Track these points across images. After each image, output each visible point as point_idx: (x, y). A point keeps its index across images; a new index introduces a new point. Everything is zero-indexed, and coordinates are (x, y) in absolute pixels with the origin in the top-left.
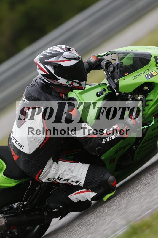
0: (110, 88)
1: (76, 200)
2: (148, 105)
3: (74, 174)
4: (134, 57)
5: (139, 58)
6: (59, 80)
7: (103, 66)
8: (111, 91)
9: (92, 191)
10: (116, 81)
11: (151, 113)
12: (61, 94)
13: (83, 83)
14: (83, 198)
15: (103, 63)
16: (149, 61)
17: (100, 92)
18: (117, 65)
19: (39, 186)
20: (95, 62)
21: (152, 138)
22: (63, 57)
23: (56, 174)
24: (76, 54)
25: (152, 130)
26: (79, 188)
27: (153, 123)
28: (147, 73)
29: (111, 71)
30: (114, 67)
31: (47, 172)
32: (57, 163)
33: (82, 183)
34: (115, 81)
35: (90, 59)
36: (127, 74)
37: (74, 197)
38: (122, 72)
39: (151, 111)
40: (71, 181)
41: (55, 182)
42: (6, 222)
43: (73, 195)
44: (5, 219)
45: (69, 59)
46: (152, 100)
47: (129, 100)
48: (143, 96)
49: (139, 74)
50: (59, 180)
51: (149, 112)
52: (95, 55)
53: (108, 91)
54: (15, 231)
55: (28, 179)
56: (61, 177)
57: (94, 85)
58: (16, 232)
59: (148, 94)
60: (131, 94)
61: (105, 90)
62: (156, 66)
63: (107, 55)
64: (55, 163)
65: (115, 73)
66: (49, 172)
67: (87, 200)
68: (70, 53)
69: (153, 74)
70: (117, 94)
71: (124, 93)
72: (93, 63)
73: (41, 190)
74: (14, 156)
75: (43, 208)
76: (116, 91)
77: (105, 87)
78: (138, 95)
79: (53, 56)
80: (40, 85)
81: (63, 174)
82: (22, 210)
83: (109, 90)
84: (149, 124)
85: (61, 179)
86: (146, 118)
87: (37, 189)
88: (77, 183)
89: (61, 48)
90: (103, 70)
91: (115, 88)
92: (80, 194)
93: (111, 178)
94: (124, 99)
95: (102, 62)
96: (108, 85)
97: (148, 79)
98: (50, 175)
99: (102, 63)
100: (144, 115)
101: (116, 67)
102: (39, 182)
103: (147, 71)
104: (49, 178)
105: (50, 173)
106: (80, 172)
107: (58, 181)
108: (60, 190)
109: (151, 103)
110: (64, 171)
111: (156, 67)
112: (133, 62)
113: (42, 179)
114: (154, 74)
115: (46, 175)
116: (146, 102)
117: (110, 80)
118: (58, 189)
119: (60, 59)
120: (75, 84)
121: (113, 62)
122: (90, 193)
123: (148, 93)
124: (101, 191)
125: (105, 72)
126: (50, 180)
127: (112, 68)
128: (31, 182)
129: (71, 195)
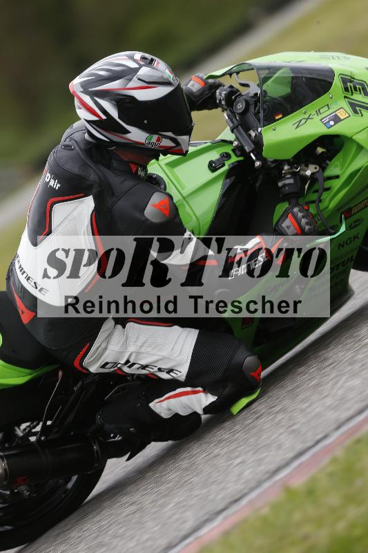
0: (239, 150)
1: (167, 412)
2: (328, 189)
3: (165, 353)
4: (293, 78)
5: (306, 78)
6: (129, 132)
7: (220, 101)
8: (241, 158)
9: (206, 390)
10: (253, 134)
11: (335, 207)
12: (132, 166)
13: (183, 139)
14: (185, 407)
15: (221, 94)
16: (330, 84)
17: (218, 160)
18: (252, 97)
19: (80, 383)
20: (202, 92)
21: (338, 265)
22: (139, 79)
23: (121, 353)
24: (167, 71)
25: (339, 248)
26: (175, 384)
27: (343, 229)
28: (326, 113)
29: (241, 111)
30: (247, 103)
31: (100, 349)
32: (124, 327)
33: (182, 372)
34: (250, 135)
35: (189, 86)
36: (281, 116)
37: (163, 407)
38: (267, 111)
39: (336, 203)
40: (156, 369)
41: (119, 372)
42: (7, 467)
43: (160, 402)
44: (3, 461)
45: (151, 84)
46: (337, 177)
47: (284, 177)
48: (318, 167)
49: (307, 116)
50: (130, 367)
51: (332, 205)
52: (201, 75)
53: (234, 159)
54: (25, 490)
55: (55, 367)
56: (135, 360)
57: (200, 144)
58: (25, 492)
59: (328, 165)
60: (289, 165)
61: (227, 156)
62: (345, 97)
63: (231, 75)
64: (119, 327)
65: (251, 117)
66: (106, 348)
67: (195, 414)
68: (154, 68)
69: (339, 115)
70: (258, 164)
71: (275, 161)
72: (196, 94)
73: (85, 392)
74: (23, 313)
75: (88, 434)
76: (254, 158)
77: (228, 149)
78: (307, 166)
79: (114, 76)
80: (82, 147)
81: (138, 353)
82: (43, 438)
83: (237, 156)
84: (333, 231)
85: (134, 364)
86: (325, 217)
87: (75, 389)
88: (171, 373)
89: (132, 58)
90: (220, 109)
91: (252, 151)
92: (177, 399)
93: (250, 360)
94: (272, 176)
95: (218, 91)
96: (236, 143)
97: (329, 128)
98: (108, 357)
99: (218, 94)
100: (321, 212)
101: (252, 102)
102: (83, 372)
103: (326, 108)
104: (107, 363)
105: (108, 352)
106: (178, 348)
107: (126, 369)
108: (126, 391)
109: (336, 184)
110: (141, 347)
111: (346, 99)
112: (291, 89)
113: (91, 366)
114: (342, 114)
115: (98, 357)
116: (325, 181)
117: (238, 131)
118: (124, 388)
119: (131, 85)
120: (166, 143)
121: (244, 91)
122: (202, 395)
123: (328, 162)
124: (227, 391)
125: (225, 115)
126: (107, 367)
127: (242, 104)
128: (60, 373)
129: (156, 400)
